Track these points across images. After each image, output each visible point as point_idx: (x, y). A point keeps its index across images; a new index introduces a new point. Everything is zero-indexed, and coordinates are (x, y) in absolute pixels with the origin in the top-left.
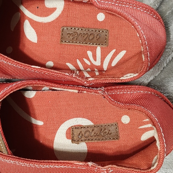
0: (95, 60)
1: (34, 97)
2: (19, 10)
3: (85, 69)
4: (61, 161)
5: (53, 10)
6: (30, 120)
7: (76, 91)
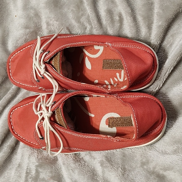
0: (120, 78)
1: (88, 101)
2: (83, 52)
3: (114, 83)
4: (95, 135)
5: (98, 50)
6: (88, 114)
7: (104, 96)
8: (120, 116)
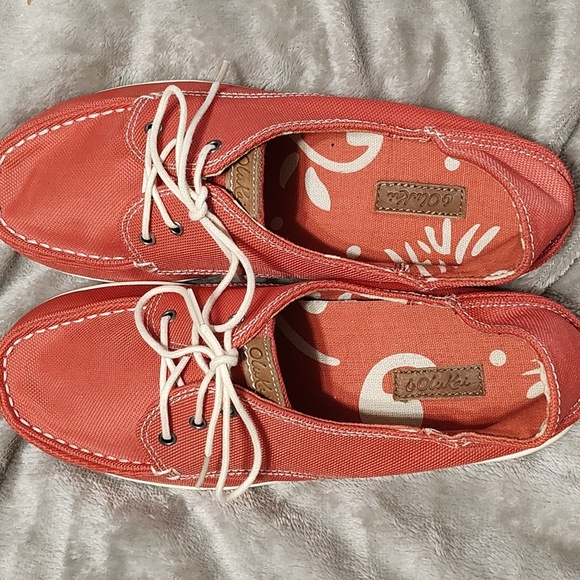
0: (440, 244)
1: (323, 313)
2: (296, 149)
3: (421, 260)
4: (376, 425)
5: (362, 150)
6: (316, 355)
7: (405, 302)
8: (433, 365)
